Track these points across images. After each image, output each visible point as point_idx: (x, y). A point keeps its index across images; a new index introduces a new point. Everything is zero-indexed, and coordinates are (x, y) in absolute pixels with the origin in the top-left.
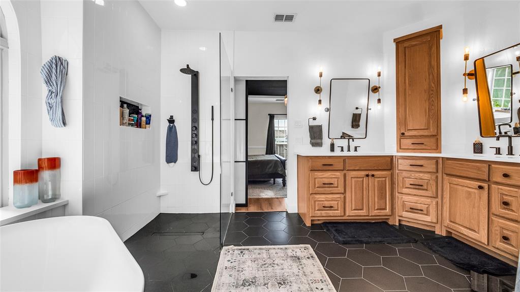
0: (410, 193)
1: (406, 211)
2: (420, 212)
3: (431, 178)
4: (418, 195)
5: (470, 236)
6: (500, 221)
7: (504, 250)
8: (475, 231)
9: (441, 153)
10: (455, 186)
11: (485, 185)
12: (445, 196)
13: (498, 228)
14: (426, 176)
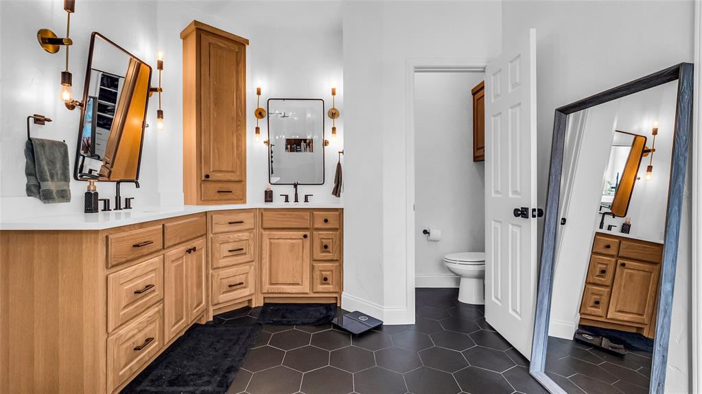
0: (229, 264)
1: (223, 293)
2: (238, 286)
3: (250, 237)
4: (236, 265)
5: (294, 291)
6: (320, 264)
7: (324, 291)
8: (298, 284)
9: (245, 202)
10: (276, 241)
11: (308, 233)
12: (264, 256)
13: (318, 273)
14: (245, 235)
